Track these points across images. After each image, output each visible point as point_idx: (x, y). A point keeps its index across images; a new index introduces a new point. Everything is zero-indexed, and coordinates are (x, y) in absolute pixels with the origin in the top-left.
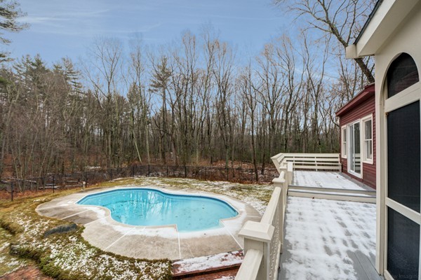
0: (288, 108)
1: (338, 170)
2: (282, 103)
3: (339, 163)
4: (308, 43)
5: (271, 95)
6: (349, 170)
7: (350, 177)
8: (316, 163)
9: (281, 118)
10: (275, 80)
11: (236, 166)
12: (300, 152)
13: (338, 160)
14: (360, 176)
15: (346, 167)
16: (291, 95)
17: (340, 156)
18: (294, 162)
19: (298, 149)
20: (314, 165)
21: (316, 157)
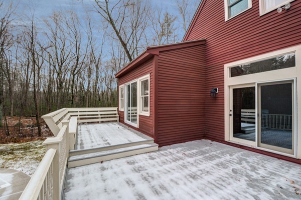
0: (74, 71)
1: (116, 121)
2: (70, 67)
3: (117, 115)
4: (92, 26)
5: (59, 59)
6: (126, 121)
7: (127, 127)
8: (99, 116)
9: (68, 78)
10: (64, 46)
11: (15, 122)
12: (84, 106)
13: (116, 112)
14: (136, 125)
15: (124, 118)
16: (77, 61)
17: (118, 109)
18: (79, 117)
19: (82, 104)
20: (98, 118)
21: (99, 110)
